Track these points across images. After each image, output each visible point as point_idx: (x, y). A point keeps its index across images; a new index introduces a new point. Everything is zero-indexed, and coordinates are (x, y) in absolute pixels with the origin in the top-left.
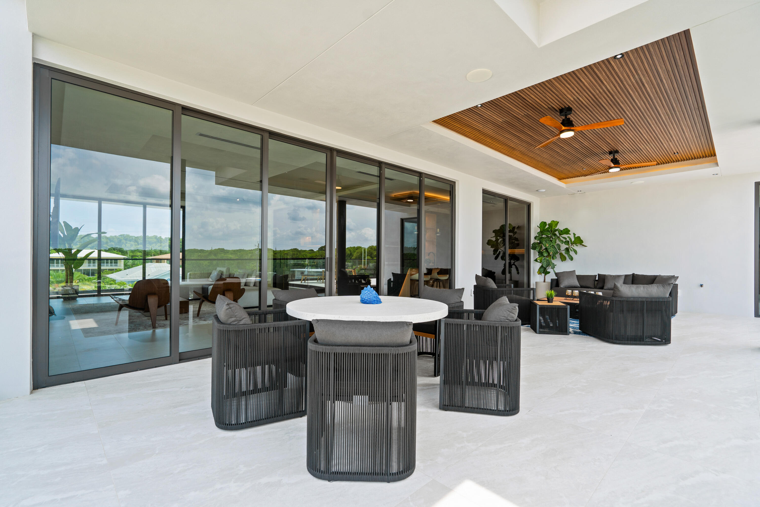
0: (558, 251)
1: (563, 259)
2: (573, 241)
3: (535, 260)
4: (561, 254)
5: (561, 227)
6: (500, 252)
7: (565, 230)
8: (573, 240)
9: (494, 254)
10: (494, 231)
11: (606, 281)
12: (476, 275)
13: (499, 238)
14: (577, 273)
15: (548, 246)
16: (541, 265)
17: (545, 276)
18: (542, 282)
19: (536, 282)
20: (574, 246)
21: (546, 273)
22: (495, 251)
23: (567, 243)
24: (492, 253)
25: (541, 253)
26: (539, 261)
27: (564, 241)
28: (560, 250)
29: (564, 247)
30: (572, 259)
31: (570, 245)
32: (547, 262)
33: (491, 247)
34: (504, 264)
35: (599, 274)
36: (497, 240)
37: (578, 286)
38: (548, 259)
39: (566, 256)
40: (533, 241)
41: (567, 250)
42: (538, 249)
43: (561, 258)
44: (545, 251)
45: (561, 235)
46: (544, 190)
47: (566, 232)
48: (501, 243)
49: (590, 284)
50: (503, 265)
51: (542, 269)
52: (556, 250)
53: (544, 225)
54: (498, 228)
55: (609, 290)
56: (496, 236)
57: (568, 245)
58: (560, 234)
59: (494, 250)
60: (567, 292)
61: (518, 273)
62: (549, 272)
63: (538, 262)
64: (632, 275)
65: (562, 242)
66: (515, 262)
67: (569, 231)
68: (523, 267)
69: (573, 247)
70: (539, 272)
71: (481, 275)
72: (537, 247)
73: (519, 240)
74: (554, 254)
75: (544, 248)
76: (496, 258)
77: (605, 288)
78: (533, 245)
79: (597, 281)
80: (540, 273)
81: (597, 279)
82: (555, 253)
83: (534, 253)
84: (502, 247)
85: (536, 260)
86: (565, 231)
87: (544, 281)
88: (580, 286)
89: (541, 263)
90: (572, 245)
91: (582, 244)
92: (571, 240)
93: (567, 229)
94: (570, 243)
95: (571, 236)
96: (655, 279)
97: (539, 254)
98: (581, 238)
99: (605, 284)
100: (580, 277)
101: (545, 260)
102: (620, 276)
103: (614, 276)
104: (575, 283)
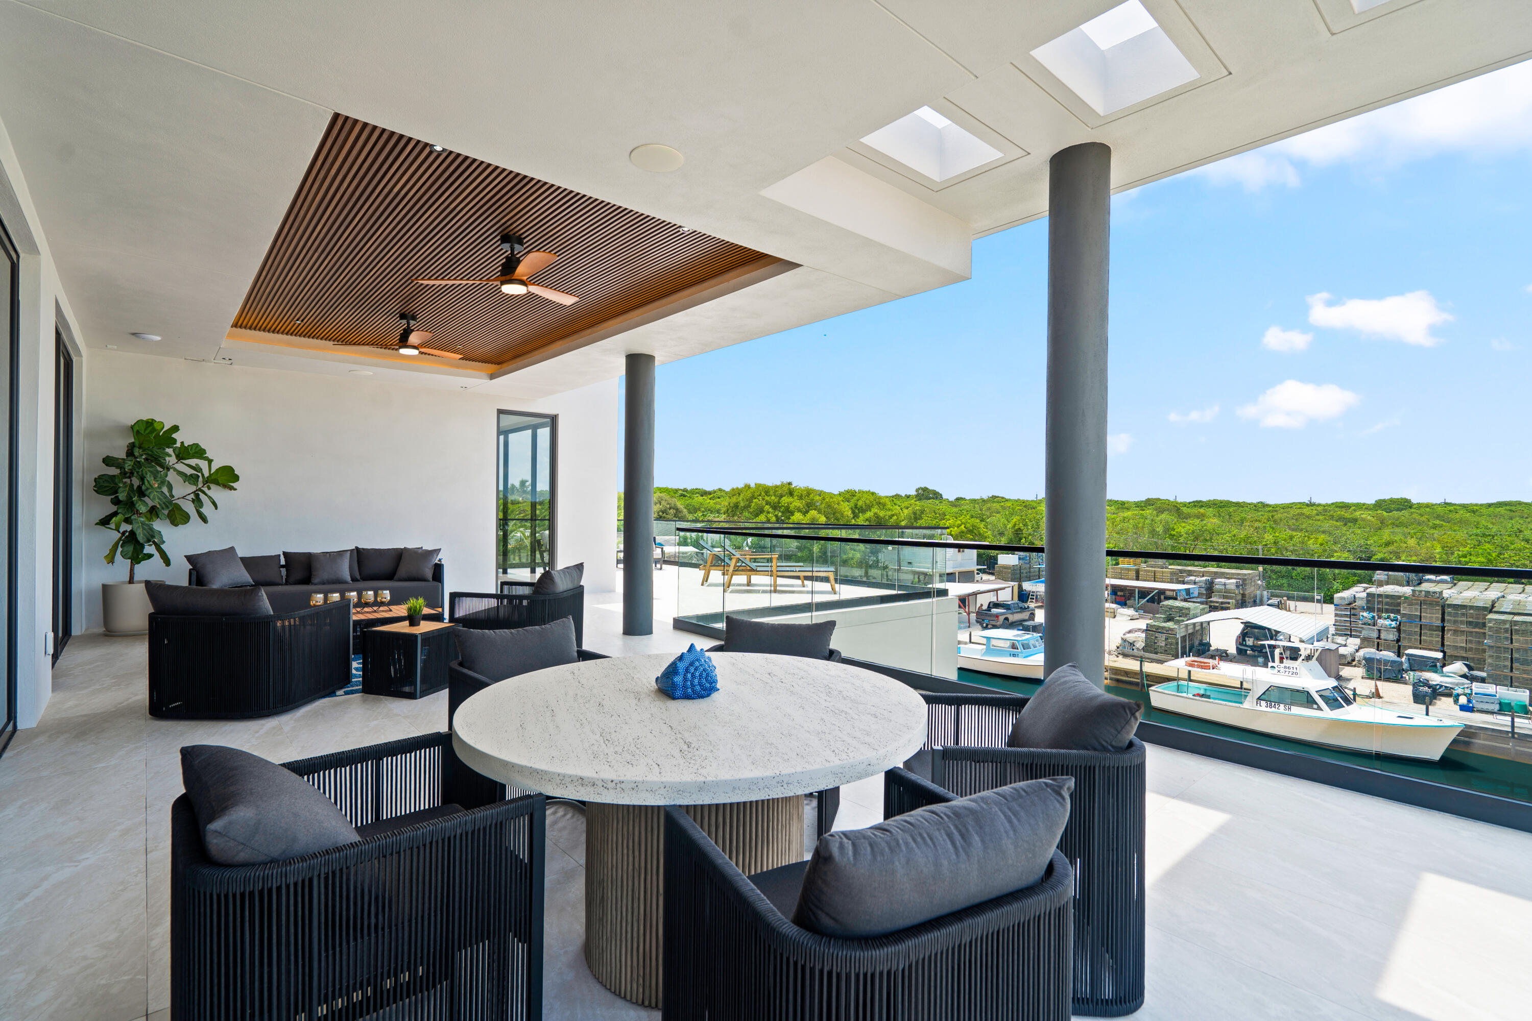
0: (170, 499)
1: (178, 517)
2: (207, 477)
3: (97, 524)
4: (176, 508)
5: (183, 438)
7: (194, 448)
8: (207, 474)
11: (314, 565)
14: (241, 553)
15: (156, 486)
16: (117, 536)
17: (133, 564)
18: (124, 583)
19: (105, 586)
20: (211, 490)
21: (138, 557)
23: (193, 479)
25: (122, 504)
26: (112, 525)
27: (188, 475)
28: (175, 497)
29: (184, 490)
30: (204, 519)
31: (200, 485)
32: (143, 529)
37: (249, 582)
38: (143, 519)
39: (192, 512)
41: (195, 495)
43: (171, 516)
45: (182, 458)
46: (158, 338)
47: (196, 452)
51: (126, 548)
52: (165, 498)
53: (148, 431)
55: (324, 584)
57: (194, 484)
58: (180, 457)
62: (150, 556)
63: (110, 528)
64: (355, 551)
65: (184, 478)
67: (203, 451)
69: (205, 489)
70: (110, 555)
72: (119, 487)
77: (316, 580)
78: (101, 481)
79: (283, 566)
80: (112, 558)
81: (283, 562)
82: (164, 503)
85: (101, 523)
86: (194, 451)
87: (131, 581)
88: (253, 583)
89: (119, 532)
90: (206, 486)
91: (231, 484)
92: (203, 475)
93: (196, 446)
94: (201, 479)
95: (203, 464)
96: (399, 555)
97: (121, 508)
98: (234, 471)
99: (313, 573)
100: (248, 562)
101: (138, 523)
102: (341, 553)
103: (330, 555)
104: (244, 576)
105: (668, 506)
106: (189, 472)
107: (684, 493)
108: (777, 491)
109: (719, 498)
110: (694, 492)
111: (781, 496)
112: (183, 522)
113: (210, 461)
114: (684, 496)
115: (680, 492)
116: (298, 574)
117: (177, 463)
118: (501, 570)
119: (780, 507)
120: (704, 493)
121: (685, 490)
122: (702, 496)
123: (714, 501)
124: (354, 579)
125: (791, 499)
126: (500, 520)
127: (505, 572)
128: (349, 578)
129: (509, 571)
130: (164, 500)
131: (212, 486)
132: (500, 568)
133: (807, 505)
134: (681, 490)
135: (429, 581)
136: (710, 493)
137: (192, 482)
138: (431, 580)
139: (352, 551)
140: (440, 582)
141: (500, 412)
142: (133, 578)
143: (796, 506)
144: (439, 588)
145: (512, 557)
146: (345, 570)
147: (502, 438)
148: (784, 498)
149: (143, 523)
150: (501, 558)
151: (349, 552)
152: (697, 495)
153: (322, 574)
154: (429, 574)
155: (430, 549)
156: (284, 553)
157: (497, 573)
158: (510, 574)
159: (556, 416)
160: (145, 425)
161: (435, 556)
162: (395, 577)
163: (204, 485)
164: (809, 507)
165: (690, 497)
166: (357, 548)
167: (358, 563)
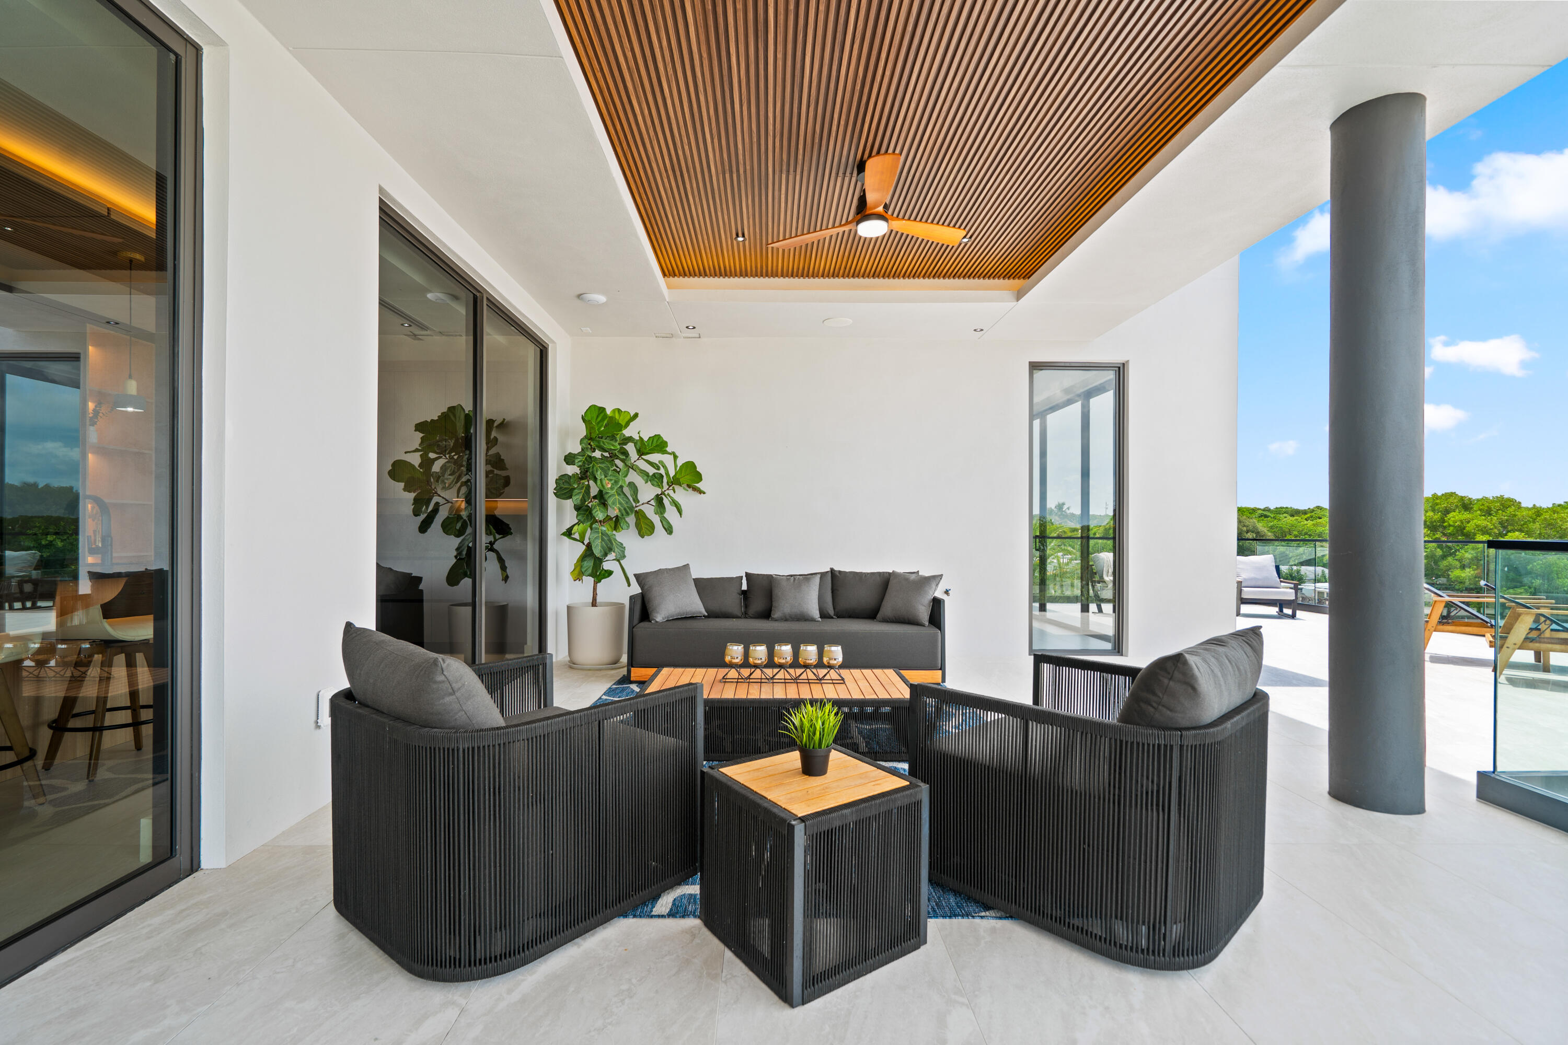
0: (634, 505)
1: (645, 528)
2: (671, 476)
3: (564, 534)
4: (640, 515)
5: (640, 430)
6: (437, 504)
7: (654, 440)
8: (672, 473)
9: (416, 513)
10: (420, 427)
11: (777, 592)
12: (349, 625)
13: (432, 455)
14: (696, 573)
15: (609, 486)
16: (581, 548)
17: (596, 583)
18: (585, 605)
19: (569, 608)
20: (675, 492)
21: (600, 574)
22: (419, 503)
23: (656, 479)
24: (409, 508)
25: (583, 511)
26: (577, 536)
27: (651, 474)
28: (639, 502)
29: (647, 492)
30: (669, 530)
31: (665, 486)
32: (603, 540)
33: (405, 490)
34: (457, 549)
35: (748, 575)
36: (427, 463)
37: (700, 613)
38: (604, 529)
39: (656, 519)
40: (555, 468)
41: (659, 500)
42: (577, 498)
43: (638, 525)
44: (599, 505)
45: (643, 454)
46: (603, 299)
47: (657, 446)
48: (448, 472)
49: (732, 602)
50: (455, 553)
51: (589, 564)
52: (627, 503)
53: (599, 419)
54: (432, 414)
55: (786, 620)
56: (426, 446)
57: (659, 486)
58: (641, 453)
59: (416, 501)
60: (727, 651)
61: (506, 579)
62: (609, 573)
63: (575, 539)
64: (829, 575)
65: (646, 478)
66: (496, 540)
67: (665, 444)
68: (522, 557)
69: (671, 492)
70: (576, 572)
71: (374, 628)
72: (574, 489)
73: (507, 466)
74: (624, 513)
75: (594, 491)
76: (424, 527)
77: (776, 614)
78: (561, 482)
79: (745, 593)
80: (578, 575)
81: (744, 587)
82: (625, 509)
83: (560, 509)
84: (449, 488)
85: (569, 533)
86: (654, 444)
87: (594, 604)
88: (706, 614)
89: (584, 544)
90: (671, 488)
91: (696, 485)
92: (667, 474)
93: (657, 437)
94: (665, 480)
95: (668, 460)
96: (885, 582)
97: (580, 514)
98: (695, 467)
99: (774, 604)
100: (703, 586)
101: (598, 532)
102: (807, 577)
103: (795, 579)
104: (694, 604)
105: (1245, 529)
106: (651, 471)
107: (1265, 513)
108: (1437, 504)
109: (1320, 518)
110: (1279, 511)
111: (1447, 512)
112: (648, 532)
113: (675, 457)
114: (1266, 516)
115: (1260, 512)
116: (757, 605)
117: (638, 459)
118: (1037, 605)
119: (1445, 528)
120: (1295, 513)
121: (1267, 509)
122: (1292, 516)
123: (1314, 522)
124: (824, 615)
125: (1466, 515)
126: (1036, 537)
127: (1043, 608)
128: (816, 614)
129: (1049, 606)
130: (625, 506)
131: (676, 487)
132: (1034, 602)
133: (1501, 523)
134: (1260, 509)
135: (923, 625)
136: (1305, 512)
137: (655, 483)
138: (927, 623)
139: (823, 575)
140: (940, 629)
141: (1035, 366)
142: (596, 600)
143: (1477, 526)
144: (936, 641)
145: (1051, 586)
146: (811, 603)
147: (1037, 423)
148: (1451, 515)
149: (603, 534)
150: (1037, 589)
151: (819, 576)
152: (1285, 515)
153: (784, 607)
154: (924, 614)
155: (927, 575)
156: (747, 575)
157: (1031, 609)
158: (1050, 611)
159: (1124, 364)
160: (597, 411)
161: (934, 586)
162: (878, 616)
163: (670, 486)
164: (1505, 527)
165: (1274, 518)
166: (832, 570)
167: (832, 592)
